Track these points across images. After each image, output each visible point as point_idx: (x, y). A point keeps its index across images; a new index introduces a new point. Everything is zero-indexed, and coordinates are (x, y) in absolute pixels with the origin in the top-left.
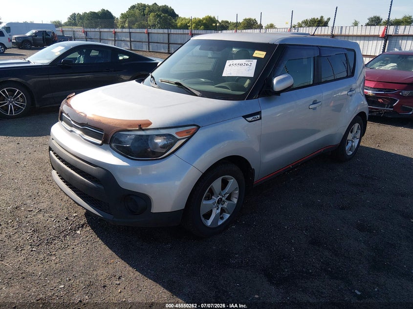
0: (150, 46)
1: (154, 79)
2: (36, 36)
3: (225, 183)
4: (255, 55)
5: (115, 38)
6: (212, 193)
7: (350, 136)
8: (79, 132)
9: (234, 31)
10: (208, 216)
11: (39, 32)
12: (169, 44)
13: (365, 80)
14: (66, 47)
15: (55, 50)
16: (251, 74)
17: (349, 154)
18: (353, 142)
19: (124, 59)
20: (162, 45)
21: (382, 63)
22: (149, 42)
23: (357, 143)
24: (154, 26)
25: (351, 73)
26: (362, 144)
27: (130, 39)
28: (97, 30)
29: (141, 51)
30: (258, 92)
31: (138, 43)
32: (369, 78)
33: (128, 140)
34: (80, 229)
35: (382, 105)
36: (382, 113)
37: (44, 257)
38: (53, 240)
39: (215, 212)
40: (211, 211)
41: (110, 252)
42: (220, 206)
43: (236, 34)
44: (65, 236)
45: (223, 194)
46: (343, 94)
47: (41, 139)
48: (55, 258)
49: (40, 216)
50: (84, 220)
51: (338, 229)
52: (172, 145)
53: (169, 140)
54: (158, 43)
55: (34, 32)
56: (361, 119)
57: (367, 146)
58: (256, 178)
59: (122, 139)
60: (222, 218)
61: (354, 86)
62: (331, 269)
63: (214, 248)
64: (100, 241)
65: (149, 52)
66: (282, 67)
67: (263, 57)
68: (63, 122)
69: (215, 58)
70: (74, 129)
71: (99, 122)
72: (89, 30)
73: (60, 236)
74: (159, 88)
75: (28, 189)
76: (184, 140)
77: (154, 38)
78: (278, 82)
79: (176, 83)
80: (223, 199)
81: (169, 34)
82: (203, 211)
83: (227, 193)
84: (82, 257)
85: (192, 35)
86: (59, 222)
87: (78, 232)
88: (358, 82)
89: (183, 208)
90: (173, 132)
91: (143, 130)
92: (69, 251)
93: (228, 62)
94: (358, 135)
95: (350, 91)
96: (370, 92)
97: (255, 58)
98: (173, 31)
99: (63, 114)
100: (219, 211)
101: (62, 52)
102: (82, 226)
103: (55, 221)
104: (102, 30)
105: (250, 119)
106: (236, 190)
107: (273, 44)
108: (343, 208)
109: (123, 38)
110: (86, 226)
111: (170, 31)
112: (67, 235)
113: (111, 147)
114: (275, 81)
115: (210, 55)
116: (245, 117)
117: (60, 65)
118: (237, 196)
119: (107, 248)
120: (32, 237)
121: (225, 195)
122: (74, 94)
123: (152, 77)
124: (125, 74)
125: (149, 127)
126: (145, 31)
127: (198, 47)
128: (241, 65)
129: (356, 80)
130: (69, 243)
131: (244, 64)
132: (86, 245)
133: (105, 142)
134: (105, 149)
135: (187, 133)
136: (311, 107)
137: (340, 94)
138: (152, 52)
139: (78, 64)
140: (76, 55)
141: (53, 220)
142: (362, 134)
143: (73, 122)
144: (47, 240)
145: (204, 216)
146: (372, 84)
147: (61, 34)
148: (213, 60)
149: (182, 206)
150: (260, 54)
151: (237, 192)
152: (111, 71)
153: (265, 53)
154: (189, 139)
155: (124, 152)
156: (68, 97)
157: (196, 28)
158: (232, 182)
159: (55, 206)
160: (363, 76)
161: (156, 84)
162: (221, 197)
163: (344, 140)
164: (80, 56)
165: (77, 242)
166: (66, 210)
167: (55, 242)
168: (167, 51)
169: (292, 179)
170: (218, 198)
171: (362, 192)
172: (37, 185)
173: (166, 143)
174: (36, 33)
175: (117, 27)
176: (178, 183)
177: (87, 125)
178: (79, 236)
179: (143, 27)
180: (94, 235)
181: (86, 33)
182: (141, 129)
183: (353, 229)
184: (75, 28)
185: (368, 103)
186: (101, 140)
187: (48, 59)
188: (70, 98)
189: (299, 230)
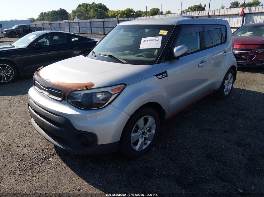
0: (92, 30)
1: (95, 53)
2: (19, 29)
3: (146, 121)
4: (160, 33)
5: (69, 27)
6: (138, 128)
7: (226, 82)
8: (46, 93)
9: (145, 17)
10: (136, 143)
11: (20, 26)
12: (104, 28)
13: (233, 44)
14: (37, 35)
15: (30, 38)
16: (159, 46)
17: (226, 94)
18: (228, 86)
19: (75, 41)
20: (100, 29)
21: (243, 32)
22: (91, 28)
23: (231, 86)
24: (94, 17)
25: (224, 41)
26: (234, 87)
27: (79, 26)
28: (58, 22)
29: (87, 34)
30: (164, 58)
31: (84, 29)
32: (235, 42)
33: (79, 96)
34: (52, 157)
35: (245, 59)
36: (245, 65)
37: (29, 179)
38: (34, 166)
39: (141, 141)
40: (138, 140)
41: (72, 172)
42: (144, 136)
43: (147, 20)
44: (42, 163)
45: (145, 128)
46: (219, 54)
47: (24, 97)
48: (35, 179)
49: (25, 150)
50: (54, 151)
51: (223, 147)
52: (109, 98)
53: (106, 95)
54: (97, 28)
55: (17, 26)
56: (233, 70)
57: (237, 88)
58: (167, 115)
59: (75, 97)
60: (145, 144)
61: (226, 49)
62: (221, 175)
63: (141, 165)
64: (65, 164)
65: (92, 34)
66: (179, 41)
67: (166, 34)
68: (36, 86)
69: (134, 37)
70: (43, 91)
71: (59, 86)
72: (52, 22)
73: (38, 163)
74: (98, 59)
75: (17, 131)
76: (117, 94)
77: (94, 25)
78: (177, 51)
79: (109, 56)
80: (146, 131)
81: (103, 22)
82: (133, 141)
83: (148, 127)
84: (53, 177)
85: (119, 22)
86: (37, 153)
87: (51, 159)
88: (229, 46)
89: (119, 140)
90: (108, 89)
91: (89, 89)
92: (45, 173)
93: (143, 39)
94: (231, 81)
95: (225, 53)
96: (236, 52)
97: (161, 35)
98: (106, 20)
99: (36, 81)
100: (143, 139)
101: (35, 39)
102: (53, 155)
103: (35, 153)
104: (61, 22)
105: (160, 77)
106: (154, 124)
107: (172, 25)
108: (225, 132)
109: (75, 27)
110: (56, 155)
111: (104, 20)
112: (43, 162)
113: (68, 102)
114: (175, 50)
115: (131, 35)
116: (157, 76)
117: (34, 47)
118: (155, 129)
119: (70, 170)
120: (20, 164)
121: (146, 128)
122: (42, 67)
123: (93, 52)
124: (77, 50)
125: (93, 87)
126: (88, 21)
127: (123, 30)
128: (152, 40)
129: (228, 45)
130: (45, 167)
131: (153, 40)
132: (56, 168)
133: (64, 99)
134: (64, 104)
135: (118, 89)
136: (200, 65)
137: (217, 55)
138: (94, 34)
139: (46, 45)
140: (44, 40)
141: (33, 152)
142: (234, 80)
143: (42, 87)
144: (30, 166)
145: (133, 144)
146: (237, 47)
147: (35, 26)
148: (133, 39)
149: (118, 139)
150: (164, 32)
151: (155, 126)
152: (67, 49)
153: (167, 32)
154: (120, 93)
155: (77, 105)
156: (38, 69)
157: (121, 17)
158: (151, 120)
159: (35, 142)
160: (232, 42)
161: (96, 57)
162: (144, 130)
163: (223, 85)
164: (47, 40)
165: (50, 166)
166: (42, 145)
167: (35, 167)
168: (103, 33)
169: (190, 113)
170: (142, 131)
171: (237, 119)
172: (23, 128)
173: (105, 97)
174: (18, 27)
175: (70, 20)
176: (114, 123)
177: (52, 88)
178: (51, 162)
179: (87, 18)
180: (61, 161)
181: (50, 24)
182: (87, 89)
183: (234, 146)
184: (43, 22)
185: (236, 59)
186: (61, 98)
187: (25, 44)
188: (39, 70)
189: (197, 149)
